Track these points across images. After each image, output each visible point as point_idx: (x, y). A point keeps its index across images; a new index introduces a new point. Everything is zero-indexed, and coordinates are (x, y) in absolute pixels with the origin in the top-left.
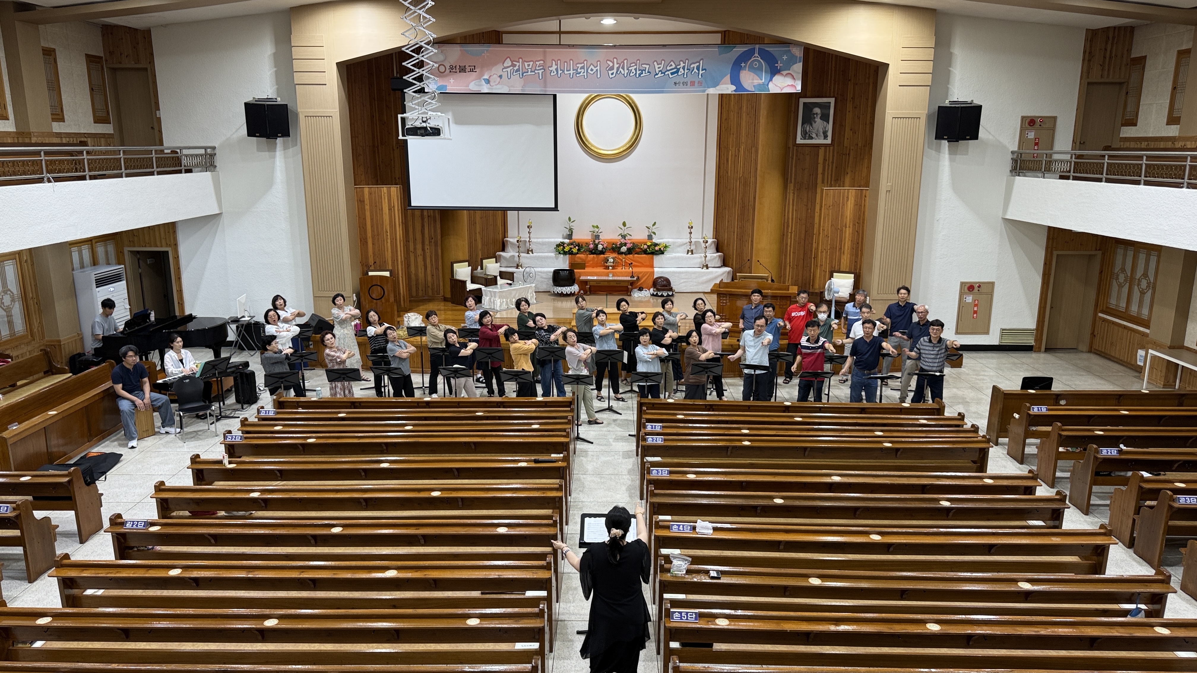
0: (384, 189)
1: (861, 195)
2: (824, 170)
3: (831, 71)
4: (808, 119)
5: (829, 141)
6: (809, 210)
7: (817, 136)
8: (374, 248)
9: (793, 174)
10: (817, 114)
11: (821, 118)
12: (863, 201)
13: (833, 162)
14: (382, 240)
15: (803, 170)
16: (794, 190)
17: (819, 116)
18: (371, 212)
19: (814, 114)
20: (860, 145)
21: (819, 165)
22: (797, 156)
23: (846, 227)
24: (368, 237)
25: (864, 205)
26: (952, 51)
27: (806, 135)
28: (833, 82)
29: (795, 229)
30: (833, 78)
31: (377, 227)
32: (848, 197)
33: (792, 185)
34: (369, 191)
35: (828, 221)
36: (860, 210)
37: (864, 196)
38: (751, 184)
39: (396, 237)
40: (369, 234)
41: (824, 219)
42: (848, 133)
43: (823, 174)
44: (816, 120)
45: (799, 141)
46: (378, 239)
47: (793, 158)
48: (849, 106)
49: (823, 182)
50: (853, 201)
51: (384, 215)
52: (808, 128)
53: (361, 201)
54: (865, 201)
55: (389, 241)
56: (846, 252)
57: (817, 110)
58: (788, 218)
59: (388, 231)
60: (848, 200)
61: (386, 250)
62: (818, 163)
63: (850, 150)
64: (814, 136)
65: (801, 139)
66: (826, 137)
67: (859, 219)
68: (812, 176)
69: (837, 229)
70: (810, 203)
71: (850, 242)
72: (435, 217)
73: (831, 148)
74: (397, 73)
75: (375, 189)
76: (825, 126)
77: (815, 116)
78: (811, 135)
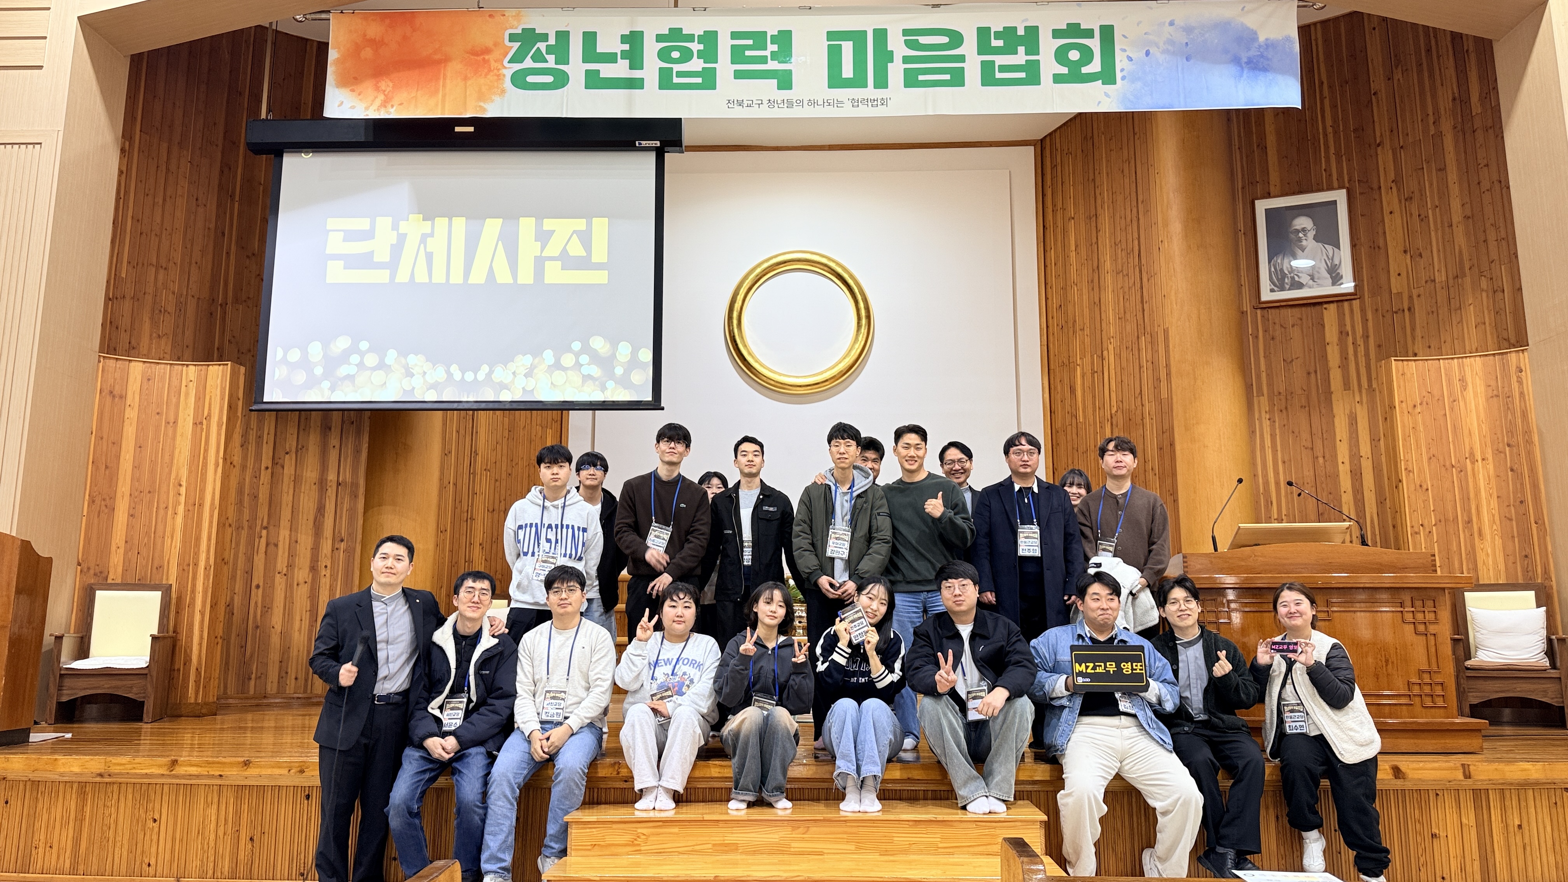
0: (192, 371)
1: (1505, 367)
2: (1344, 358)
3: (1325, 135)
4: (1284, 247)
5: (1348, 286)
6: (1321, 460)
7: (1313, 279)
8: (129, 527)
9: (1264, 375)
10: (1304, 230)
11: (1316, 238)
12: (1515, 385)
13: (1366, 337)
14: (162, 506)
15: (1288, 362)
16: (1271, 411)
17: (1311, 234)
18: (141, 428)
19: (1298, 231)
20: (1440, 277)
21: (1329, 348)
22: (1265, 331)
23: (1474, 461)
24: (119, 495)
25: (1522, 394)
27: (1280, 280)
28: (1333, 158)
29: (1288, 509)
30: (1332, 150)
31: (152, 471)
32: (1462, 380)
33: (1264, 400)
34: (143, 374)
35: (1418, 447)
36: (1508, 408)
37: (1513, 369)
38: (1147, 420)
40: (124, 487)
41: (1404, 440)
42: (1397, 261)
43: (1344, 366)
44: (1304, 243)
45: (1267, 295)
46: (151, 502)
47: (1257, 337)
48: (1390, 200)
49: (1347, 386)
50: (1481, 389)
51: (178, 438)
52: (1287, 266)
53: (113, 396)
54: (1520, 382)
55: (181, 509)
56: (1487, 530)
57: (1303, 222)
58: (1266, 483)
59: (184, 484)
60: (1464, 388)
61: (168, 533)
62: (1324, 345)
63: (1410, 297)
64: (1305, 278)
65: (1272, 291)
66: (1336, 279)
67: (1511, 432)
68: (1313, 375)
69: (1448, 467)
70: (1318, 444)
71: (1494, 503)
72: (355, 485)
73: (1356, 304)
74: (269, 111)
75: (163, 370)
76: (1331, 255)
77: (1301, 235)
78: (1296, 278)
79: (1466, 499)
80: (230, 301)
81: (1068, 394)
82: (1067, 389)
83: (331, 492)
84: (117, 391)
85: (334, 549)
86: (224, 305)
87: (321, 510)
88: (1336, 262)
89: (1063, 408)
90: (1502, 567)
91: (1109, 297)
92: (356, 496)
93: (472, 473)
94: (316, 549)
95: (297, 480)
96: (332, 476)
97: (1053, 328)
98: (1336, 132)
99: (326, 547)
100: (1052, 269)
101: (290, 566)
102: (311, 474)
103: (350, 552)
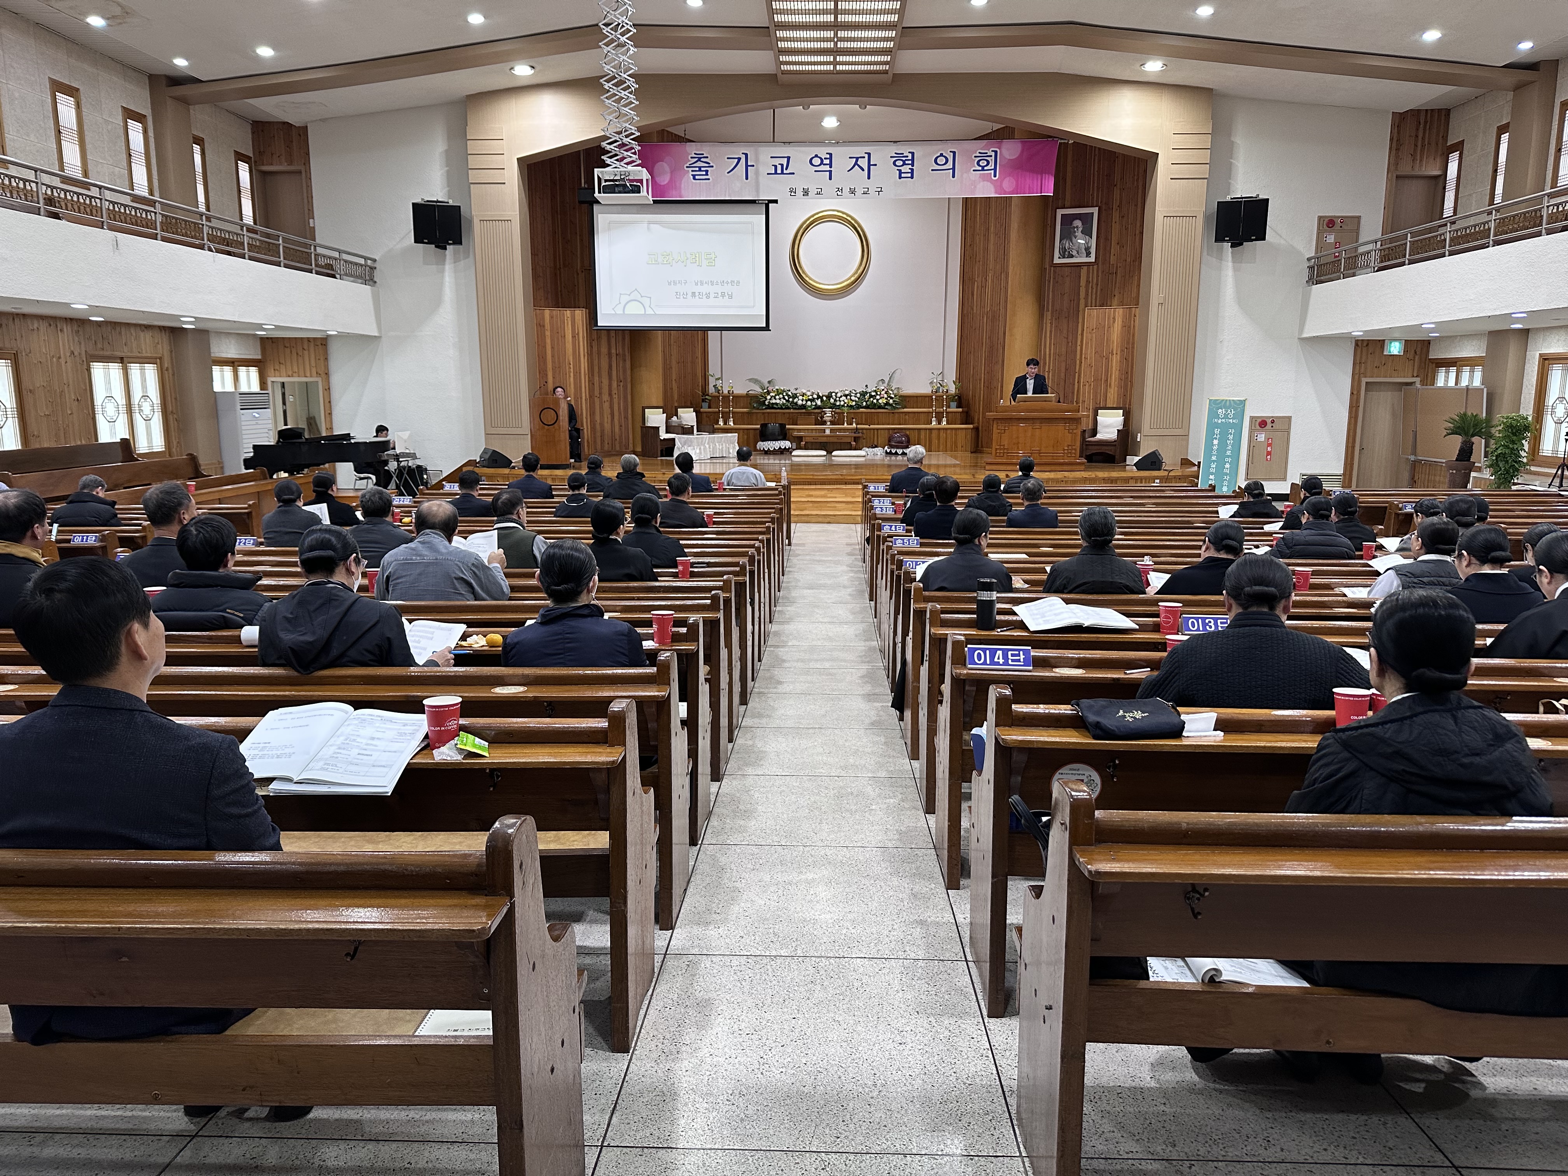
0: (568, 313)
1: (1130, 313)
2: (1087, 294)
4: (1068, 234)
7: (1078, 253)
9: (1051, 301)
10: (1077, 227)
11: (1082, 232)
12: (1132, 321)
13: (1097, 285)
15: (1063, 295)
16: (1051, 319)
17: (1080, 229)
18: (552, 340)
19: (1075, 228)
20: (1128, 260)
21: (1081, 289)
22: (1054, 278)
25: (1133, 326)
26: (1233, 139)
27: (1064, 253)
28: (1096, 188)
29: (1053, 367)
30: (1096, 184)
32: (1114, 318)
33: (1049, 313)
34: (550, 315)
35: (1092, 348)
36: (1129, 332)
37: (1132, 315)
39: (580, 370)
42: (1115, 248)
44: (1077, 234)
45: (1057, 261)
47: (1049, 282)
48: (1116, 215)
49: (1086, 309)
50: (1120, 323)
51: (567, 344)
52: (1067, 245)
53: (541, 326)
54: (1134, 321)
56: (1113, 384)
57: (1078, 223)
59: (572, 363)
60: (1114, 322)
62: (1079, 287)
63: (1117, 267)
64: (1075, 253)
65: (1059, 258)
66: (1088, 254)
67: (1128, 343)
68: (1072, 299)
69: (1102, 357)
70: (1070, 335)
72: (624, 355)
73: (1095, 267)
74: (585, 183)
75: (556, 311)
76: (1087, 241)
77: (1076, 230)
78: (1070, 252)
79: (1107, 371)
81: (970, 296)
82: (970, 293)
83: (614, 359)
84: (542, 324)
85: (618, 386)
87: (610, 367)
88: (1089, 245)
89: (968, 303)
90: (1113, 400)
91: (991, 247)
92: (625, 360)
93: (670, 345)
94: (610, 386)
95: (599, 353)
96: (613, 351)
97: (967, 258)
98: (1099, 175)
99: (615, 384)
101: (600, 394)
102: (604, 350)
103: (625, 387)
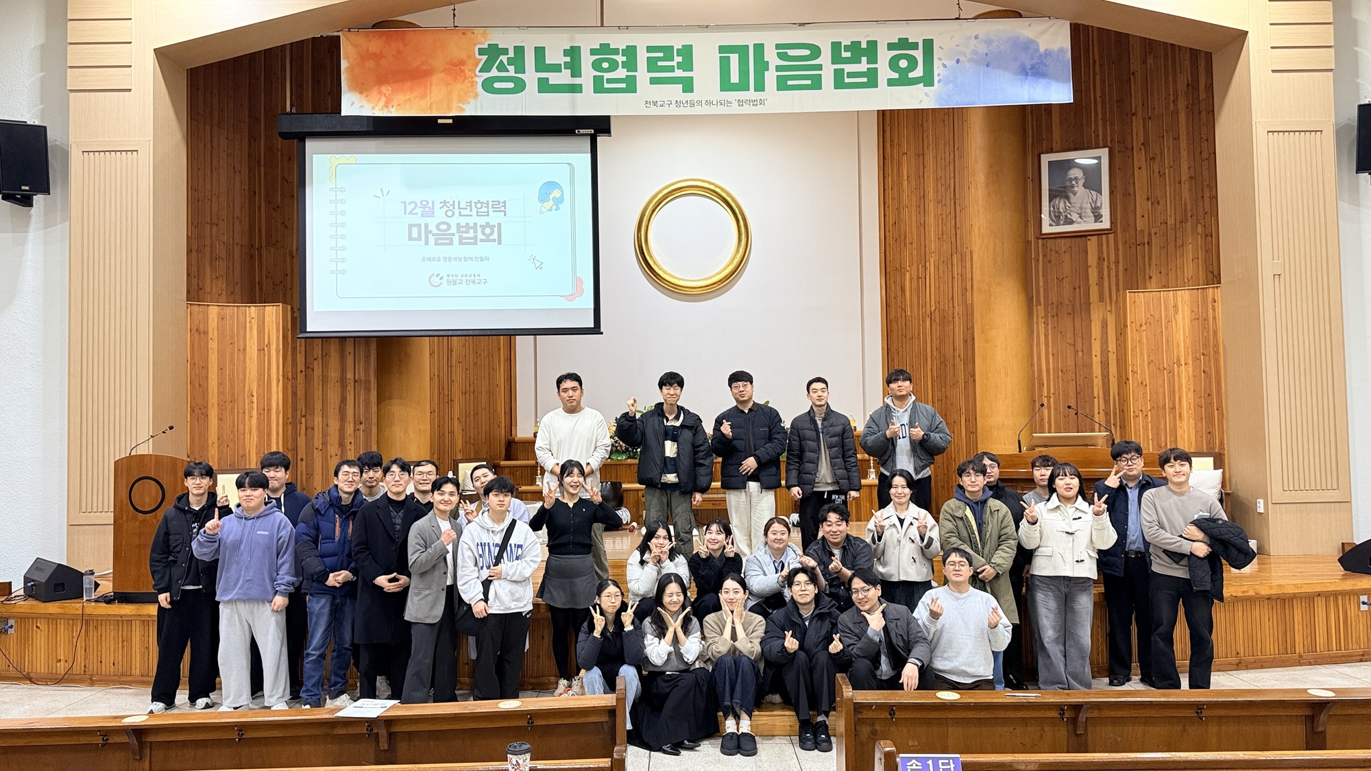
0: (252, 311)
1: (1205, 298)
2: (1101, 277)
3: (1096, 104)
4: (1061, 192)
5: (1105, 224)
6: (1080, 353)
7: (1081, 217)
8: (220, 428)
9: (1042, 289)
10: (1076, 179)
11: (1084, 186)
12: (1211, 311)
13: (1117, 262)
14: (241, 411)
15: (1060, 280)
16: (1046, 317)
17: (1081, 182)
18: (221, 355)
19: (1071, 180)
20: (1171, 221)
21: (1090, 270)
22: (1045, 255)
23: (1179, 365)
24: (210, 405)
25: (1214, 318)
27: (1056, 218)
28: (1100, 122)
29: (1055, 389)
30: (1100, 116)
31: (232, 386)
32: (1175, 306)
33: (1041, 308)
34: (219, 314)
35: (1142, 354)
36: (1206, 328)
37: (1210, 299)
38: (956, 319)
40: (213, 399)
41: (1132, 350)
42: (1142, 206)
43: (1100, 284)
44: (1076, 189)
45: (1046, 229)
46: (232, 409)
47: (1038, 261)
48: (1139, 158)
49: (1101, 299)
50: (1187, 313)
51: (248, 362)
52: (1062, 205)
53: (199, 332)
54: (1214, 309)
55: (255, 413)
57: (1076, 173)
58: (1040, 370)
59: (255, 394)
60: (1176, 312)
61: (247, 431)
62: (1087, 267)
63: (1150, 234)
64: (1075, 217)
65: (1051, 225)
66: (1098, 217)
67: (1206, 345)
68: (1078, 290)
69: (1161, 370)
70: (1079, 340)
71: (1191, 395)
72: (368, 382)
73: (1111, 236)
74: (292, 106)
75: (232, 310)
76: (1095, 199)
77: (1074, 182)
78: (1069, 216)
79: (1172, 393)
80: (264, 244)
81: (899, 293)
82: (899, 288)
83: (350, 388)
84: (201, 329)
85: (356, 430)
86: (260, 249)
87: (343, 400)
88: (1099, 205)
89: (896, 303)
90: (1193, 439)
91: (931, 220)
92: (369, 390)
93: (450, 366)
94: (342, 430)
95: (324, 379)
96: (350, 376)
97: (890, 240)
98: (1103, 102)
99: (350, 429)
100: (889, 192)
101: (324, 443)
102: (334, 374)
103: (368, 432)
